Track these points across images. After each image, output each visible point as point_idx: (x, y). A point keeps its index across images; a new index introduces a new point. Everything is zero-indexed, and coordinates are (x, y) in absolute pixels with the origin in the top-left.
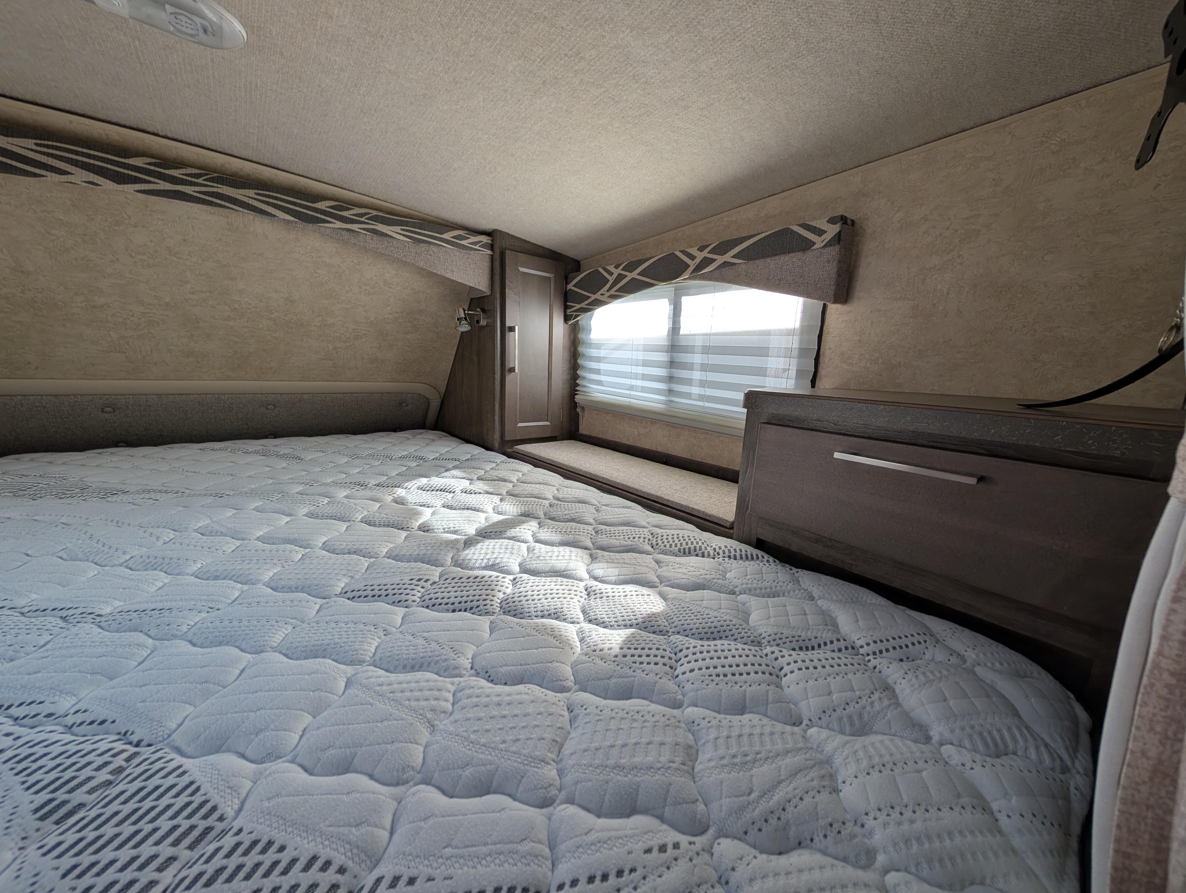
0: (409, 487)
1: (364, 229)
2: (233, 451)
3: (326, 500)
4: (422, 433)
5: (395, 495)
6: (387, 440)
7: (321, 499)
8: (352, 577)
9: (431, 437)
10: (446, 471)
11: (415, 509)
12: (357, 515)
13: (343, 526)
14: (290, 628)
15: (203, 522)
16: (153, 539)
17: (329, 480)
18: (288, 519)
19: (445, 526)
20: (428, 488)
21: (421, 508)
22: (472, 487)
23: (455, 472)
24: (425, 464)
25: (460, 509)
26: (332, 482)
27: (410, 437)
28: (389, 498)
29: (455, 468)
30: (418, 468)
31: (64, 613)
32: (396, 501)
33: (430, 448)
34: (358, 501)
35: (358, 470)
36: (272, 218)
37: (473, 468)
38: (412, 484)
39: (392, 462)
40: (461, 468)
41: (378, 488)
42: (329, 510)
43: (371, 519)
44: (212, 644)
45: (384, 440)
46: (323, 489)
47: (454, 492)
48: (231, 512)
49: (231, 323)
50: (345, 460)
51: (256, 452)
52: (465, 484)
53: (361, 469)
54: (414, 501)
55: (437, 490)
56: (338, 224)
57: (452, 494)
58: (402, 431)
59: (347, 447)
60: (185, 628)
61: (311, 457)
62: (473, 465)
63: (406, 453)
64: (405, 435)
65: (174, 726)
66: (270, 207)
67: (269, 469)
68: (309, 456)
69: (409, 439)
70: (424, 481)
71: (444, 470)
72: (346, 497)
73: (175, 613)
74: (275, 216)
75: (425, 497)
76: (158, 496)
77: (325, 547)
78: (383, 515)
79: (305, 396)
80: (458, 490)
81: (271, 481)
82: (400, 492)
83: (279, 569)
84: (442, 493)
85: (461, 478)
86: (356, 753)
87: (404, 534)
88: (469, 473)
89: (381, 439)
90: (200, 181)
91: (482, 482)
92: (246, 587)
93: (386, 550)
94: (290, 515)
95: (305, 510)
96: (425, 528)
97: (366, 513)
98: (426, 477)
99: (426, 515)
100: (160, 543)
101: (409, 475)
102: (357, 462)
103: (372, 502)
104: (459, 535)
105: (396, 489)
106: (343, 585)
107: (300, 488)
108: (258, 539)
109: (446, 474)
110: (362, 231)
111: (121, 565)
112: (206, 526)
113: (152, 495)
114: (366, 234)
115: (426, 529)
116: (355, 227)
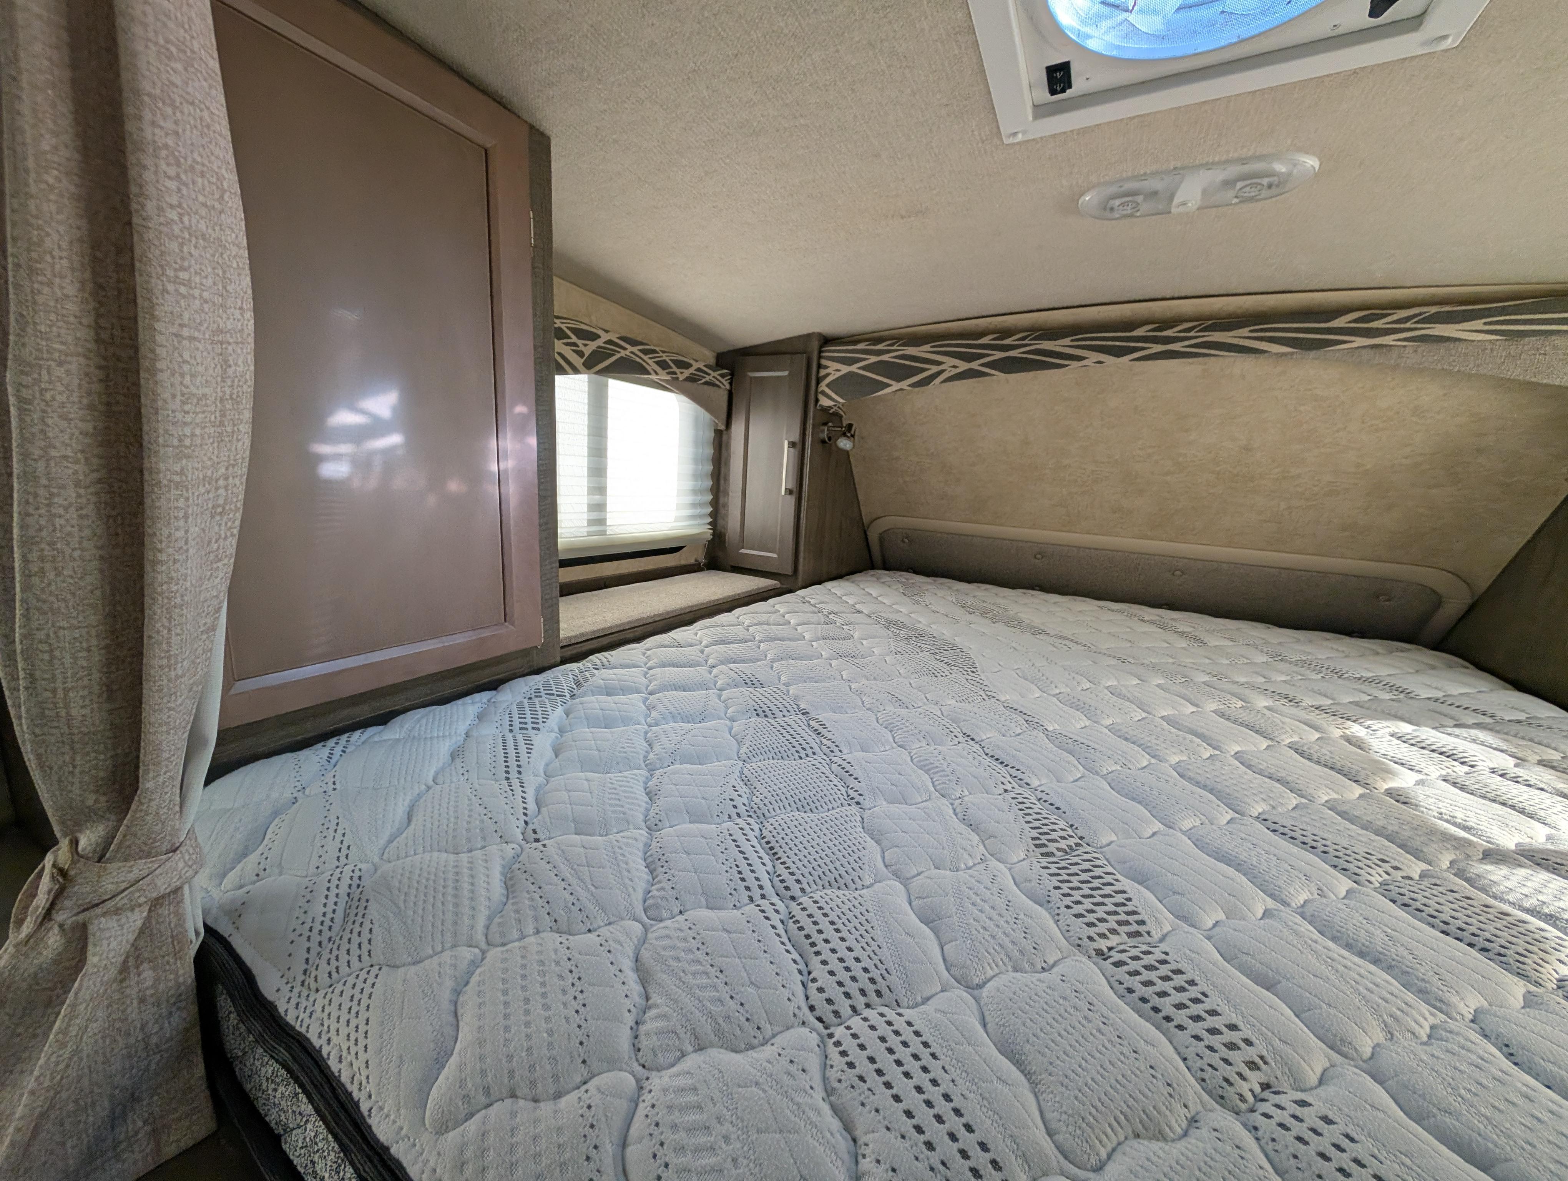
0: (1374, 728)
1: (1405, 340)
2: (1130, 616)
3: (1240, 704)
4: (1409, 650)
5: (1347, 731)
6: (1335, 647)
7: (1234, 700)
8: (1274, 808)
9: (1430, 661)
10: (1456, 726)
11: (1383, 763)
12: (1283, 737)
13: (1265, 743)
14: (1198, 823)
15: (1112, 682)
16: (1075, 683)
17: (1242, 680)
18: (1194, 709)
19: (1443, 811)
20: (1412, 742)
21: (1396, 766)
22: (1520, 772)
23: (1481, 735)
24: (1411, 702)
25: (1484, 797)
26: (1247, 683)
27: (1380, 651)
28: (1338, 733)
29: (1478, 726)
30: (1394, 704)
31: (1027, 718)
32: (1348, 740)
33: (1420, 678)
34: (1287, 720)
35: (1284, 678)
36: (1262, 356)
37: (1531, 740)
38: (1380, 725)
39: (1340, 681)
40: (1498, 732)
41: (1317, 712)
42: (1244, 716)
43: (1305, 748)
44: (1126, 796)
45: (1329, 644)
46: (1235, 688)
47: (1472, 766)
48: (1136, 681)
49: (1168, 478)
50: (1263, 658)
51: (1153, 622)
52: (1509, 763)
53: (1289, 678)
54: (1383, 752)
55: (1433, 751)
56: (1360, 341)
57: (1466, 769)
58: (1363, 637)
59: (1267, 643)
60: (1105, 772)
61: (1217, 644)
62: (1533, 735)
63: (1371, 675)
64: (1374, 647)
65: (1104, 843)
66: (1264, 343)
67: (1166, 645)
68: (1214, 641)
69: (1378, 654)
70: (1405, 728)
71: (1452, 723)
72: (1268, 708)
73: (1098, 754)
74: (1266, 352)
75: (1404, 751)
76: (1071, 644)
77: (1237, 756)
78: (1324, 751)
79: (1225, 566)
80: (1481, 766)
81: (1171, 660)
82: (1356, 730)
83: (1185, 758)
84: (1443, 758)
85: (1495, 749)
86: (1280, 982)
87: (1359, 790)
88: (1517, 746)
89: (1325, 643)
90: (1192, 334)
91: (1553, 772)
92: (1153, 761)
93: (1326, 798)
94: (1196, 706)
95: (1214, 706)
96: (1399, 797)
97: (1297, 739)
98: (1410, 723)
99: (1405, 780)
100: (1080, 689)
101: (1376, 710)
102: (1282, 666)
103: (1307, 728)
104: (1474, 835)
105: (1349, 723)
106: (1260, 810)
107: (1206, 678)
108: (1162, 718)
109: (1457, 731)
110: (1399, 343)
111: (1054, 696)
112: (1116, 687)
113: (1067, 642)
114: (1405, 346)
115: (1402, 799)
116: (1388, 340)
